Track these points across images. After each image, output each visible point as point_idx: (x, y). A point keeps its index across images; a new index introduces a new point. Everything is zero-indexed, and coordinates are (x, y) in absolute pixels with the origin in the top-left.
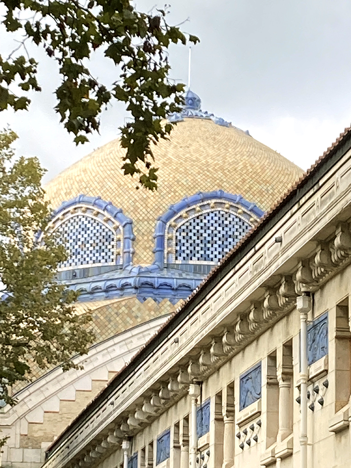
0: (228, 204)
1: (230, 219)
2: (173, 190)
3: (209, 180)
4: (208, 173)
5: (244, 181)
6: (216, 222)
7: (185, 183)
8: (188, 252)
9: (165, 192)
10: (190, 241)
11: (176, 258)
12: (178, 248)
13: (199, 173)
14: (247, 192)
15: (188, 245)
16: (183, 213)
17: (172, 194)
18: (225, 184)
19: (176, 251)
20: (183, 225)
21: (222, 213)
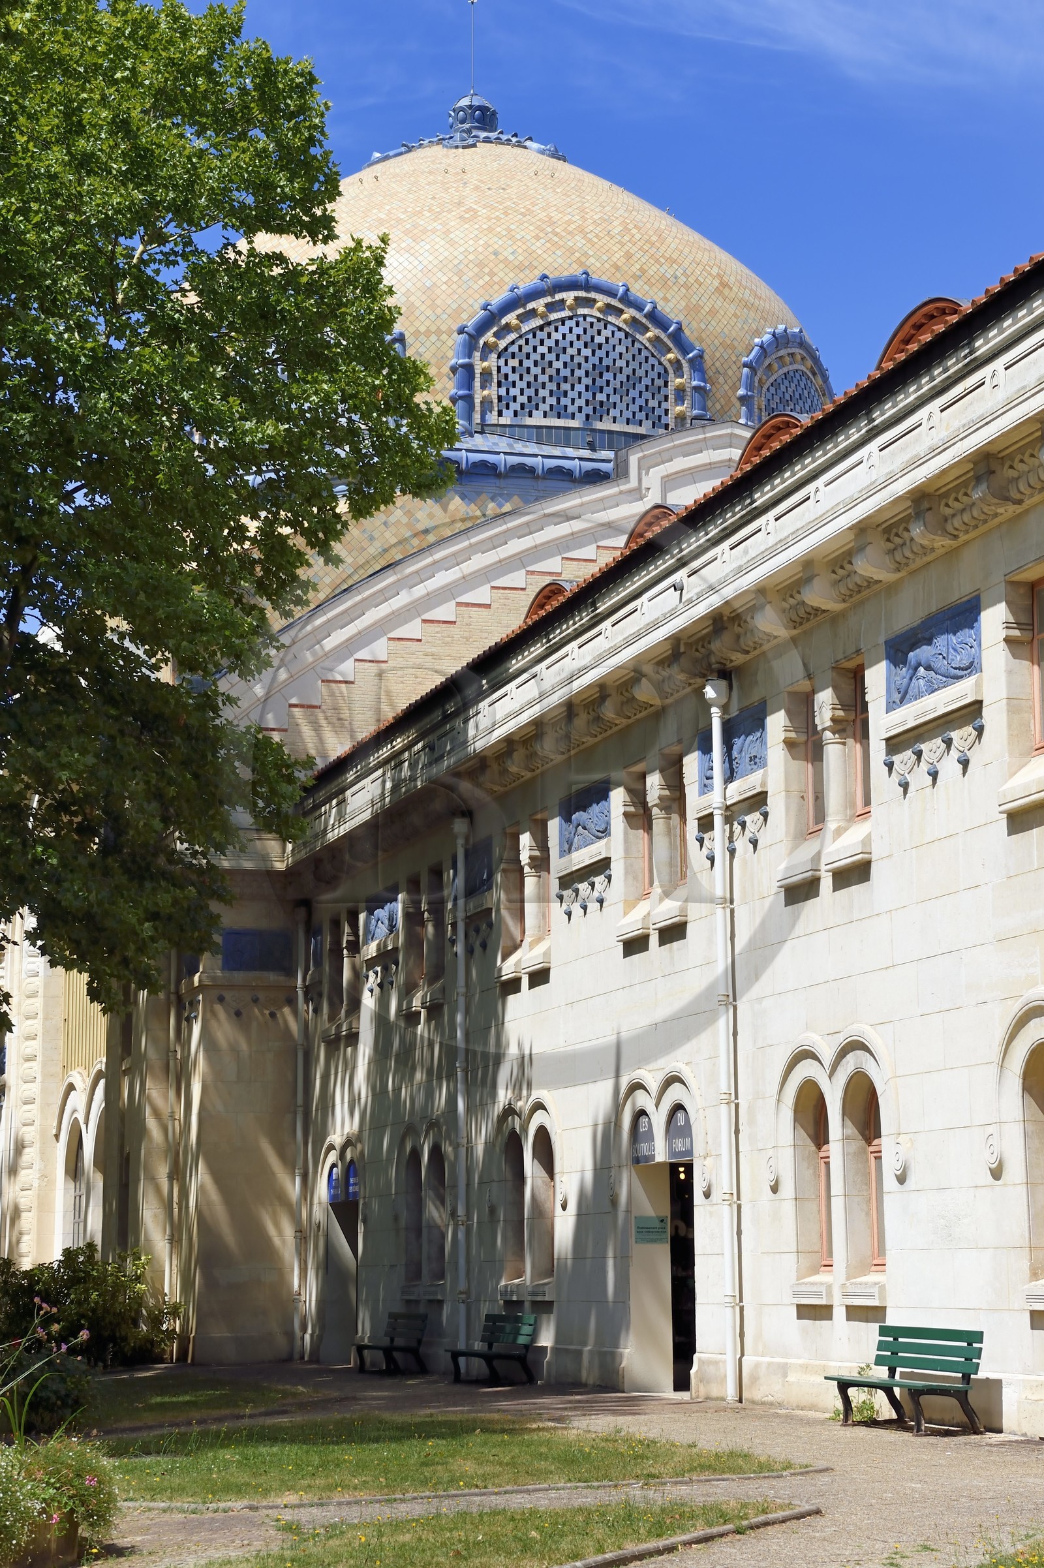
0: (602, 300)
1: (607, 333)
2: (486, 270)
3: (559, 253)
4: (556, 239)
5: (628, 256)
6: (578, 337)
7: (511, 258)
8: (524, 399)
9: (471, 274)
10: (527, 378)
11: (500, 414)
12: (503, 391)
13: (537, 238)
14: (637, 278)
15: (523, 384)
16: (511, 318)
17: (487, 278)
18: (592, 260)
19: (500, 398)
20: (513, 343)
21: (589, 319)
